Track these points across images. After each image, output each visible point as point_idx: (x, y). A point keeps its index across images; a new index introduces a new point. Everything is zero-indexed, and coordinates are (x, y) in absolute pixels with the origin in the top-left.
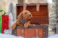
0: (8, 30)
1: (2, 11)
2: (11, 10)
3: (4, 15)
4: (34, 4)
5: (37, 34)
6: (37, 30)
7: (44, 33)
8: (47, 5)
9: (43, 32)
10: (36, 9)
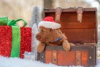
0: (30, 53)
1: (21, 20)
2: (36, 20)
3: (24, 27)
4: (73, 8)
5: (78, 61)
6: (78, 54)
7: (90, 58)
8: (95, 12)
9: (89, 56)
10: (77, 18)
